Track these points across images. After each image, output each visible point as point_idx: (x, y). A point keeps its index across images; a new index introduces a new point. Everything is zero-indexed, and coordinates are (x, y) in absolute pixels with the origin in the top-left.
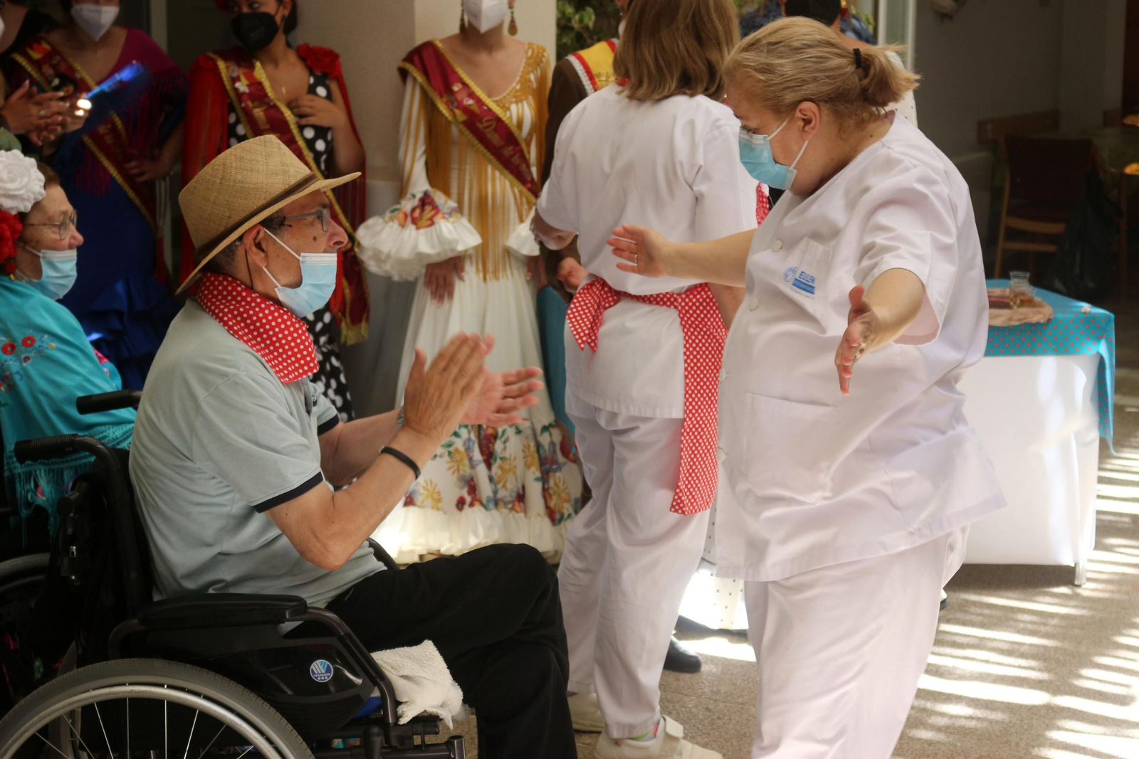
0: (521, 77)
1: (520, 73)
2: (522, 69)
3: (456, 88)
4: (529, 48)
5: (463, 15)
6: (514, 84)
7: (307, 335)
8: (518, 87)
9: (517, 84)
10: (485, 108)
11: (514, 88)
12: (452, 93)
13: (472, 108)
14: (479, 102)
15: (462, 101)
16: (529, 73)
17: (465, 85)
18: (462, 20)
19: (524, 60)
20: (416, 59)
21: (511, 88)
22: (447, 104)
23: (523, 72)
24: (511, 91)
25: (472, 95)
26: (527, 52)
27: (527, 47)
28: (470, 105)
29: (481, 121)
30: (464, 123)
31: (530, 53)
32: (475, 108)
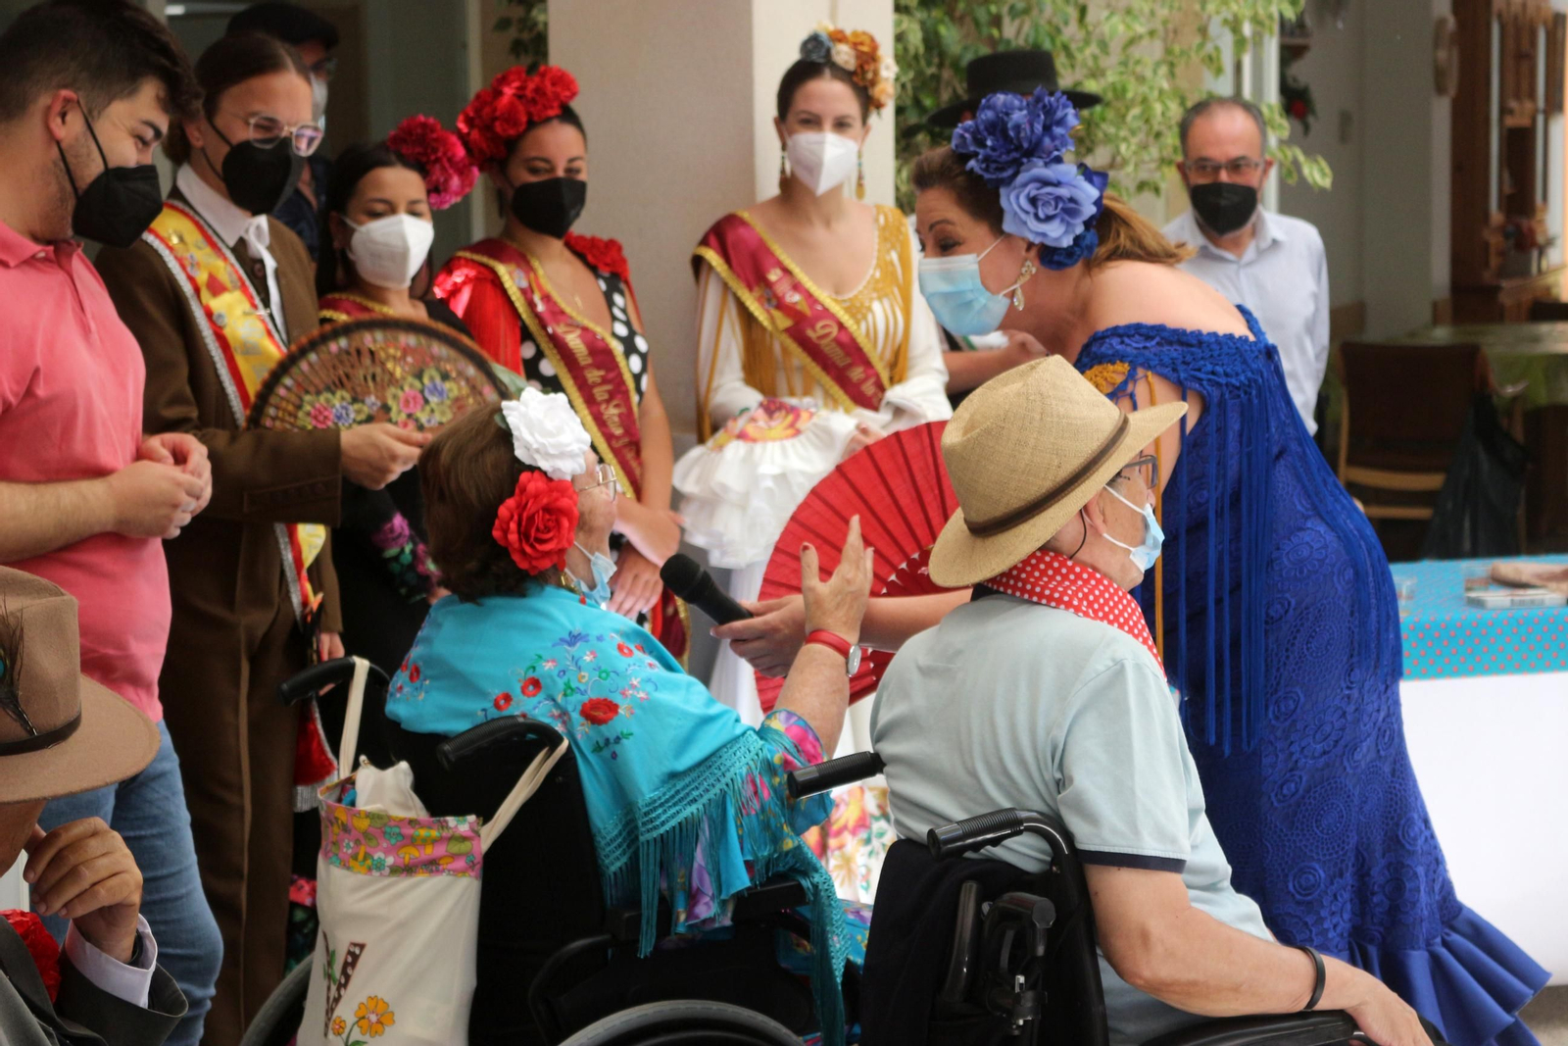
0: (878, 259)
1: (876, 254)
2: (876, 247)
3: (774, 276)
4: (878, 213)
5: (783, 164)
6: (871, 272)
7: (1133, 605)
8: (878, 275)
9: (875, 269)
10: (819, 308)
11: (873, 276)
12: (768, 285)
13: (799, 307)
14: (809, 296)
15: (784, 296)
16: (888, 252)
17: (786, 271)
18: (783, 171)
19: (876, 233)
20: (713, 239)
21: (868, 278)
22: (759, 300)
23: (879, 251)
24: (869, 282)
25: (797, 287)
26: (877, 220)
27: (874, 211)
28: (796, 303)
29: (813, 327)
30: (788, 330)
31: (882, 220)
32: (804, 307)
